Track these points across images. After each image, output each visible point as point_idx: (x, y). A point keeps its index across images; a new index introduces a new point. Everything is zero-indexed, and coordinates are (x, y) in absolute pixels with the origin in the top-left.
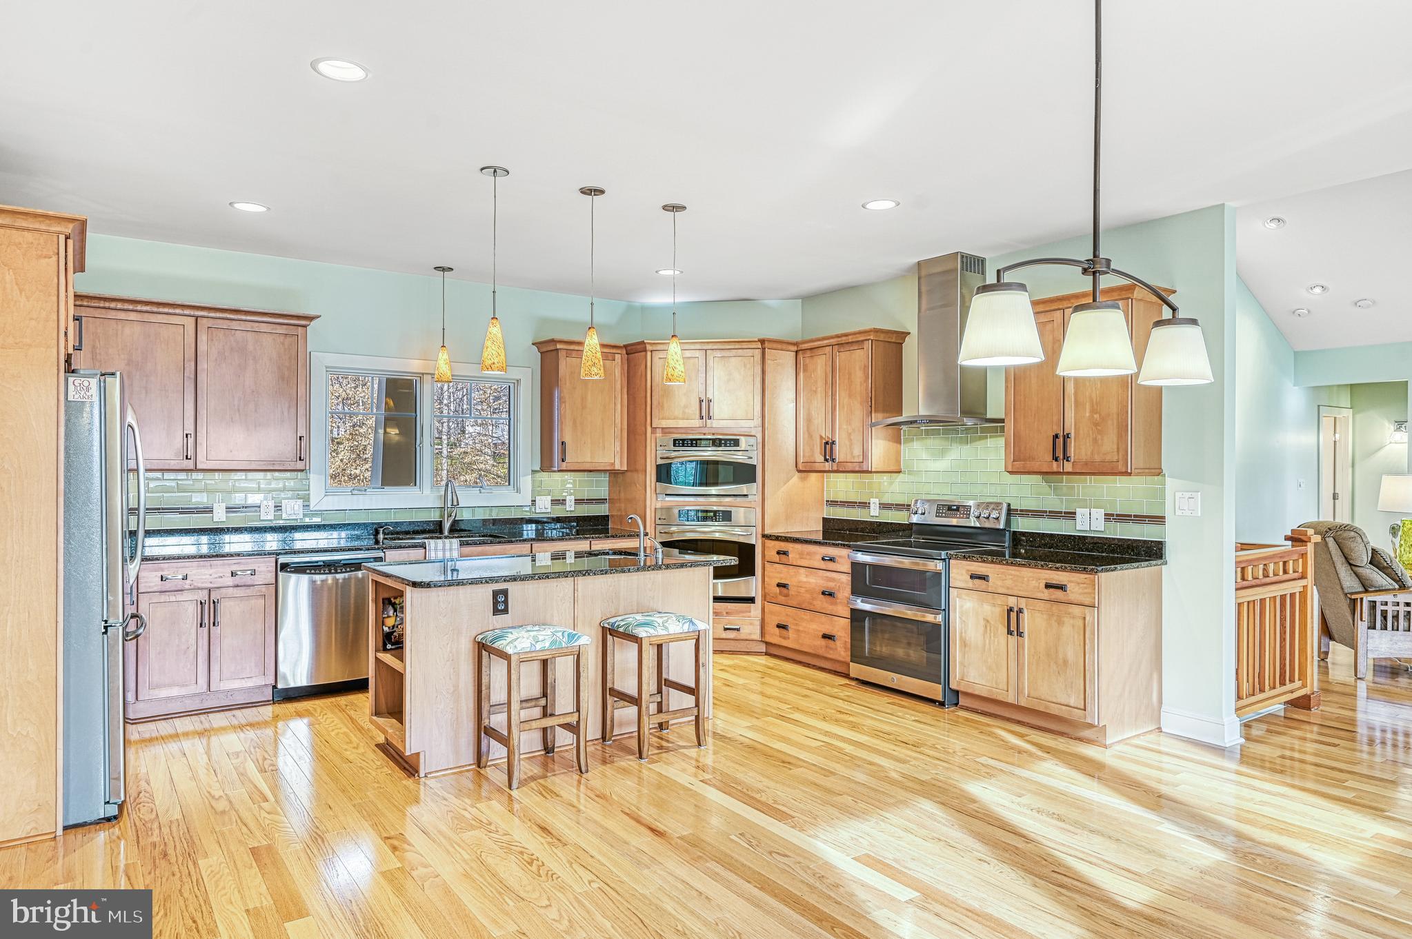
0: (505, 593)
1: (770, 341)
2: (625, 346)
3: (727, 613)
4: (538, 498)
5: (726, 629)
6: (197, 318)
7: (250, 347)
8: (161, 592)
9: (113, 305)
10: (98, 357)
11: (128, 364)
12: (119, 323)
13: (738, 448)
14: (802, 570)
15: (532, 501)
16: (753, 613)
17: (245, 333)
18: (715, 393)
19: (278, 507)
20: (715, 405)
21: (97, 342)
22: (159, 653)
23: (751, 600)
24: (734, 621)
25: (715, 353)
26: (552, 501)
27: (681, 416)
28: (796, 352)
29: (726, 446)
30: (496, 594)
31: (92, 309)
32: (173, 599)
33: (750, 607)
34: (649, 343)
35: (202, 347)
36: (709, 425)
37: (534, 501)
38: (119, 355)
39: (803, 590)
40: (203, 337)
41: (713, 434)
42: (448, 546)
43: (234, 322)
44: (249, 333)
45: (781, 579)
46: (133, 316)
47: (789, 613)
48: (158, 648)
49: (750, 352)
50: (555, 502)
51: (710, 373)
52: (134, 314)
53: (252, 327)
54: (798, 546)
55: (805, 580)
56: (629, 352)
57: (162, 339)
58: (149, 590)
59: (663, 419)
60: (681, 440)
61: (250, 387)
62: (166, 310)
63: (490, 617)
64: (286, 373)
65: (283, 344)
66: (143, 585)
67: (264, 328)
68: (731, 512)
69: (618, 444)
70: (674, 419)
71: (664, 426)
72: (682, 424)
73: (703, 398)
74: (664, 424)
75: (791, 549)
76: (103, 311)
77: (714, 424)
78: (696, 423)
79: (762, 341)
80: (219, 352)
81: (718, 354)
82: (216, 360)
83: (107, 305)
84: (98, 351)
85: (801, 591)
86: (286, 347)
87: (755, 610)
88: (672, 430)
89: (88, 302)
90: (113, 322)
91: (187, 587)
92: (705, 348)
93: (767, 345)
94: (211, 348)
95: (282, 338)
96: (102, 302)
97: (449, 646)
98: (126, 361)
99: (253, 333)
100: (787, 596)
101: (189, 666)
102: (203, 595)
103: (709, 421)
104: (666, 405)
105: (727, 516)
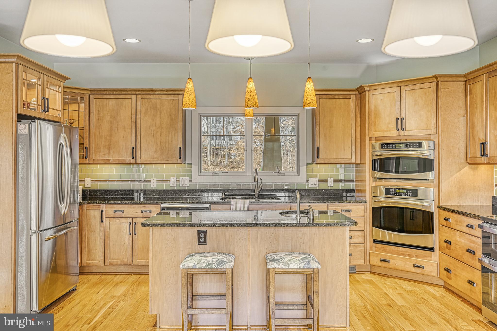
0: (205, 232)
1: (441, 76)
2: (357, 89)
3: (416, 256)
4: (310, 179)
5: (415, 266)
6: (136, 95)
7: (158, 106)
8: (113, 217)
9: (105, 93)
10: (100, 115)
11: (111, 118)
12: (108, 100)
13: (421, 149)
14: (457, 233)
15: (307, 180)
16: (433, 258)
17: (156, 100)
18: (405, 113)
19: (178, 181)
20: (407, 121)
21: (100, 109)
22: (113, 245)
23: (432, 249)
24: (420, 261)
25: (406, 88)
26: (319, 180)
27: (386, 129)
28: (466, 81)
29: (413, 147)
30: (199, 233)
31: (98, 95)
32: (118, 221)
33: (431, 254)
34: (366, 86)
35: (139, 108)
36: (403, 134)
37: (308, 180)
38: (107, 114)
39: (458, 247)
40: (139, 103)
41: (406, 140)
42: (242, 203)
43: (151, 95)
44: (158, 100)
45: (447, 237)
46: (112, 97)
47: (451, 262)
48: (113, 242)
49: (427, 85)
50: (321, 181)
51: (403, 101)
52: (112, 95)
53: (159, 97)
54: (455, 216)
55: (459, 239)
56: (360, 92)
57: (123, 106)
58: (109, 216)
59: (375, 131)
60: (386, 144)
61: (158, 125)
62: (125, 93)
63: (196, 246)
64: (173, 117)
65: (172, 103)
66: (107, 214)
67: (164, 97)
68: (417, 190)
69: (354, 148)
70: (382, 131)
71: (376, 136)
72: (386, 134)
73: (399, 117)
74: (377, 134)
75: (451, 217)
76: (102, 95)
77: (406, 133)
78: (395, 133)
79: (436, 77)
80: (145, 110)
81: (408, 88)
82: (144, 113)
83: (103, 93)
84: (100, 113)
85: (457, 247)
86: (174, 105)
87: (435, 257)
88: (381, 138)
89: (96, 92)
90: (105, 100)
91: (123, 216)
92: (400, 85)
93: (439, 79)
94: (142, 108)
95: (172, 100)
96: (101, 92)
97: (172, 258)
98: (110, 116)
99: (160, 100)
100: (450, 249)
101: (125, 252)
102: (130, 220)
103: (402, 132)
104: (377, 123)
105: (414, 193)
